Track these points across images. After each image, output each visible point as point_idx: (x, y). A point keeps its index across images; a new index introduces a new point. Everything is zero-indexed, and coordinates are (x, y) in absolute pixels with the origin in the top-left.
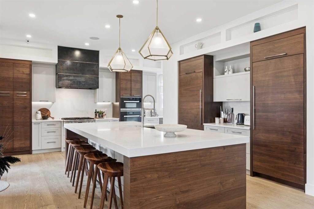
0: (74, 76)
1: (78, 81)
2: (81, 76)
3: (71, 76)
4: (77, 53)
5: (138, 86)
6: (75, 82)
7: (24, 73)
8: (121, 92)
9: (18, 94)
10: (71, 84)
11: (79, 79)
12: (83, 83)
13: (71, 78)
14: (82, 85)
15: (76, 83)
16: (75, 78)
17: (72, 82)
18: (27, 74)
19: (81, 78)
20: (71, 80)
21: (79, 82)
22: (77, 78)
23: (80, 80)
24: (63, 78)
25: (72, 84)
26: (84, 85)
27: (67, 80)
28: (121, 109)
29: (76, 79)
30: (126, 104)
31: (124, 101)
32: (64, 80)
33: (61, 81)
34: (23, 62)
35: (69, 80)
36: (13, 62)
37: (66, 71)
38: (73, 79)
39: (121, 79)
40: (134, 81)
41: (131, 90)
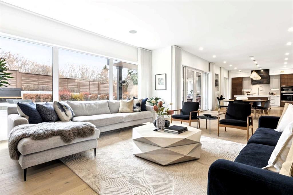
4: (262, 71)
7: (240, 81)
17: (257, 82)
21: (260, 82)
31: (283, 88)
39: (281, 79)
40: (290, 79)
41: (288, 83)
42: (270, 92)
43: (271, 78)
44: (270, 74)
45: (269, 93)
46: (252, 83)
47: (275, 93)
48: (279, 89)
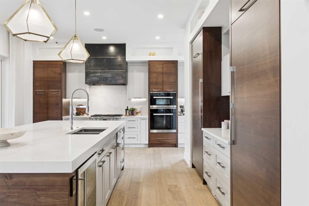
0: (101, 73)
1: (104, 77)
2: (107, 72)
3: (98, 73)
5: (172, 79)
6: (101, 78)
7: (56, 73)
8: (151, 87)
9: (51, 92)
10: (97, 81)
11: (105, 75)
12: (110, 79)
13: (98, 74)
14: (108, 81)
15: (103, 79)
16: (102, 74)
17: (99, 78)
18: (58, 73)
19: (107, 74)
20: (98, 77)
21: (106, 78)
22: (104, 74)
23: (107, 76)
24: (90, 76)
25: (99, 81)
26: (111, 80)
27: (94, 76)
28: (151, 106)
29: (102, 76)
30: (157, 100)
31: (154, 97)
32: (91, 77)
33: (88, 78)
34: (55, 63)
35: (96, 76)
36: (48, 63)
37: (94, 68)
38: (100, 76)
39: (150, 72)
40: (166, 73)
41: (163, 83)
42: (129, 108)
43: (130, 68)
44: (128, 58)
45: (127, 110)
46: (88, 79)
47: (138, 108)
48: (145, 100)
